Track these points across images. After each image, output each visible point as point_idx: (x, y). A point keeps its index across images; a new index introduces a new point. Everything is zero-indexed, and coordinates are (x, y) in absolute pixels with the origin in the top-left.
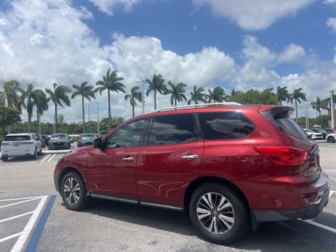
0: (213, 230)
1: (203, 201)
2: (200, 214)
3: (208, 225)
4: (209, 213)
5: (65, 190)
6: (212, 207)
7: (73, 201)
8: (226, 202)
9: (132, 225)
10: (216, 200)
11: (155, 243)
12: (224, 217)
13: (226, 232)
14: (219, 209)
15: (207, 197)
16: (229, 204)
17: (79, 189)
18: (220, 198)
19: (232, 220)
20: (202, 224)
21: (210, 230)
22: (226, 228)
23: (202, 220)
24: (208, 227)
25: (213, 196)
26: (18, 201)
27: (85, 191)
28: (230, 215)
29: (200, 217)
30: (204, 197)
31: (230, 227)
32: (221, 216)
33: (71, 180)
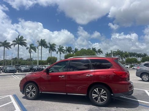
0: (99, 102)
2: (94, 96)
3: (97, 100)
4: (97, 96)
5: (27, 91)
6: (98, 93)
8: (104, 91)
10: (100, 91)
12: (103, 96)
13: (104, 102)
14: (101, 94)
15: (96, 90)
17: (35, 90)
19: (106, 97)
20: (95, 100)
21: (98, 102)
23: (95, 98)
25: (99, 89)
29: (93, 97)
30: (95, 90)
31: (105, 100)
32: (102, 96)
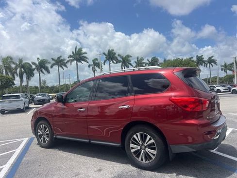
0: (142, 160)
1: (134, 139)
2: (133, 148)
3: (138, 156)
4: (139, 148)
5: (39, 134)
6: (141, 143)
7: (44, 141)
8: (150, 139)
9: (86, 157)
10: (143, 138)
11: (100, 170)
12: (150, 150)
13: (151, 161)
14: (145, 145)
15: (137, 136)
16: (152, 141)
17: (48, 132)
18: (146, 137)
19: (155, 152)
20: (134, 156)
21: (140, 160)
22: (151, 158)
23: (134, 152)
24: (138, 158)
25: (141, 135)
26: (6, 142)
27: (52, 134)
28: (154, 149)
29: (133, 151)
30: (135, 136)
31: (153, 158)
32: (147, 150)
33: (42, 126)
